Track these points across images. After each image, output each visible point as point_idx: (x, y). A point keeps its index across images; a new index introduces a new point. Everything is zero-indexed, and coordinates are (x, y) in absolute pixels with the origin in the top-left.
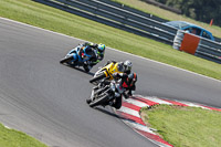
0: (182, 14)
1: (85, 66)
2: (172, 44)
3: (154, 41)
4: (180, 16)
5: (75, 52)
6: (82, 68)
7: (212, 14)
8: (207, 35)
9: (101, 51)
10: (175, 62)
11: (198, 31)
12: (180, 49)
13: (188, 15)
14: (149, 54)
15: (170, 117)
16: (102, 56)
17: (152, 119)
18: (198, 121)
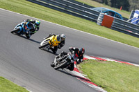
0: (102, 3)
1: (27, 35)
2: (96, 22)
3: (85, 20)
4: (102, 5)
5: (21, 25)
6: (24, 35)
7: (121, 3)
8: (118, 16)
9: (38, 25)
10: (98, 33)
11: (113, 13)
12: (101, 25)
13: (107, 4)
14: (82, 28)
15: (95, 67)
16: (38, 28)
17: (84, 69)
18: (113, 70)
